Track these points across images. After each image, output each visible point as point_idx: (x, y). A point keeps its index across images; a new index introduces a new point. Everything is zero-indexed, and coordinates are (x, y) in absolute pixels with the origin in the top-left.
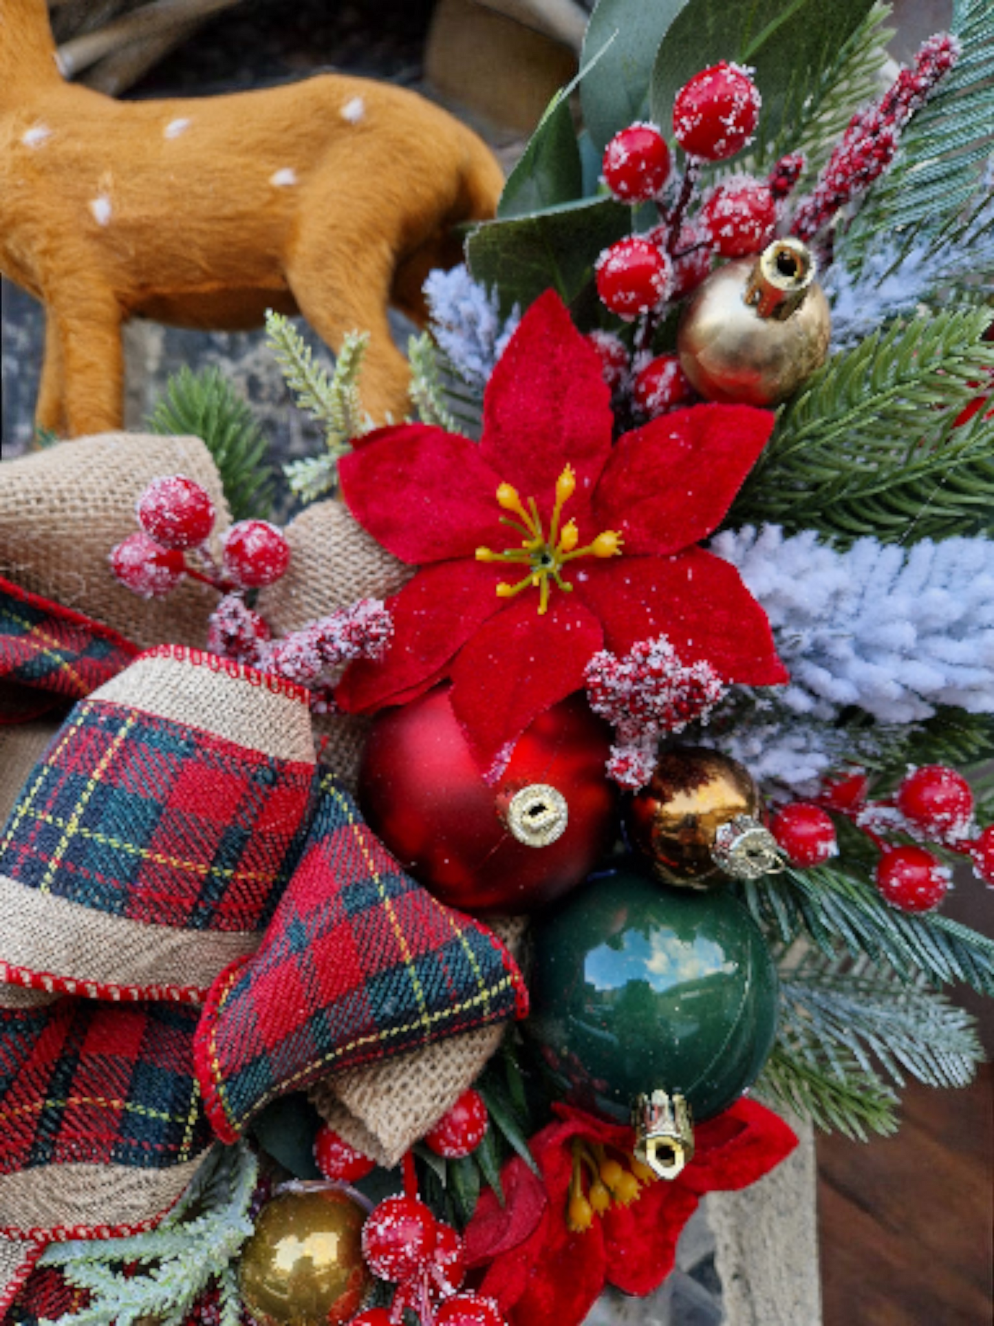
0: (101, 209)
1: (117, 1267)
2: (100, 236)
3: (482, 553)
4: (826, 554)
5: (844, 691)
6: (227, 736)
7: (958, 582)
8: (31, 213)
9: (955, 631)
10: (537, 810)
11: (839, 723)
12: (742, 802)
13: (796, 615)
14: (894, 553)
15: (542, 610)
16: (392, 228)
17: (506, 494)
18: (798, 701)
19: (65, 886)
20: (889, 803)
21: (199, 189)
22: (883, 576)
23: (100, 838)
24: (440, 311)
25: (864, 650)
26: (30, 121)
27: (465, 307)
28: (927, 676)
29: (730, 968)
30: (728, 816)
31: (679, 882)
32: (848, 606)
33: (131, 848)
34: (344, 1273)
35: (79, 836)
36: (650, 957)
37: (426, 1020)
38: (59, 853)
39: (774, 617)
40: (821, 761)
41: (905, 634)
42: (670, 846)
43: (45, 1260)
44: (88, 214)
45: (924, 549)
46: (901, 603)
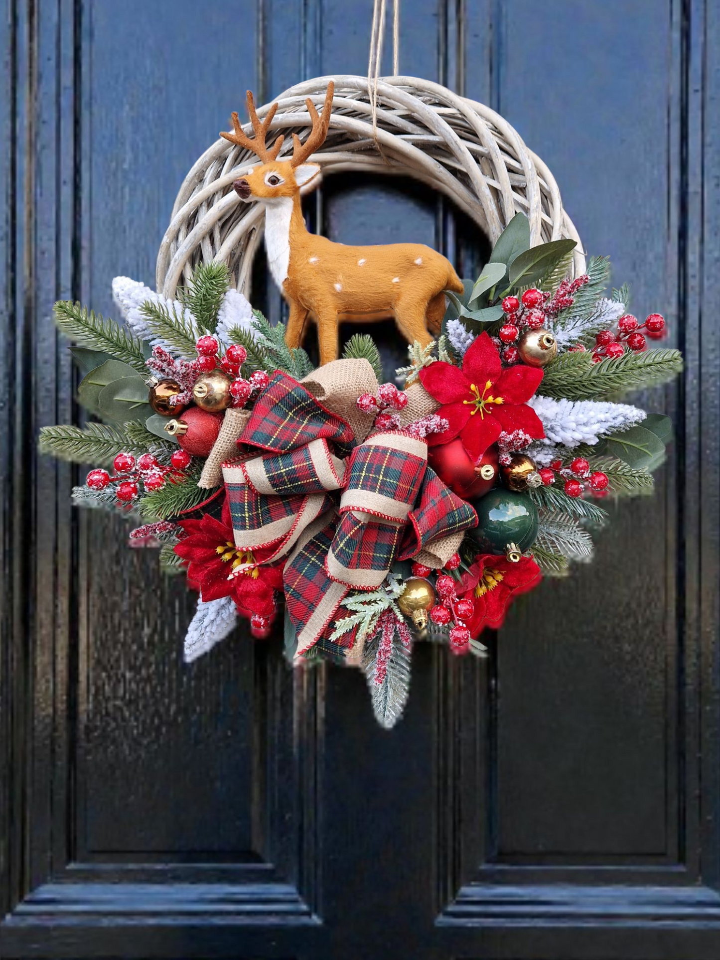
0: (338, 287)
1: (364, 603)
2: (337, 295)
3: (465, 402)
4: (554, 403)
5: (558, 440)
6: (415, 454)
7: (586, 412)
8: (316, 288)
9: (585, 424)
10: (488, 471)
11: (556, 447)
12: (532, 468)
13: (546, 419)
14: (571, 403)
15: (483, 418)
16: (429, 297)
17: (473, 387)
18: (546, 441)
19: (381, 491)
20: (568, 468)
21: (372, 284)
22: (568, 409)
23: (388, 480)
24: (450, 331)
25: (563, 428)
26: (311, 254)
27: (458, 331)
28: (578, 436)
29: (528, 514)
30: (529, 472)
31: (516, 489)
32: (559, 416)
33: (395, 482)
34: (429, 597)
35: (383, 480)
36: (508, 511)
37: (457, 525)
38: (379, 484)
39: (541, 419)
40: (552, 457)
41: (574, 425)
42: (514, 480)
43: (342, 603)
44: (334, 289)
45: (578, 403)
46: (572, 418)
